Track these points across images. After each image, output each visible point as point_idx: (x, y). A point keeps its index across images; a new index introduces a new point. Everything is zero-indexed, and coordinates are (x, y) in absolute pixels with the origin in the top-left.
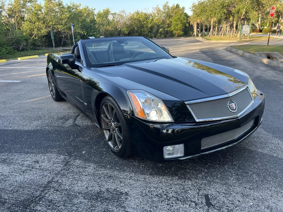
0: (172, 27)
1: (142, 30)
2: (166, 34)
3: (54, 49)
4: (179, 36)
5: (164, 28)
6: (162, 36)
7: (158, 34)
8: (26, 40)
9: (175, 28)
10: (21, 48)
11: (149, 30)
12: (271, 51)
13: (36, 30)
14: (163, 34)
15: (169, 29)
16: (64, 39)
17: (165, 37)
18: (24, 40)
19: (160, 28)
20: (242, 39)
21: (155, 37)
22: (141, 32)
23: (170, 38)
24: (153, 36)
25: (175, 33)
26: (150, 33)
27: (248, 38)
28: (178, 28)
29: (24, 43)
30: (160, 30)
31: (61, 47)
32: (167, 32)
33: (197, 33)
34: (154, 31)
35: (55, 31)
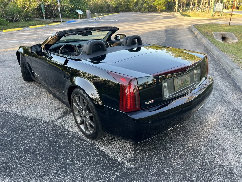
0: (155, 2)
1: (128, 4)
2: (150, 9)
3: (45, 21)
4: (162, 11)
5: (149, 3)
6: (146, 10)
7: (142, 8)
8: (19, 12)
9: (158, 3)
10: (14, 20)
11: (135, 4)
12: (227, 32)
13: (28, 3)
14: (147, 8)
15: (153, 4)
16: (55, 11)
17: (149, 11)
18: (17, 12)
19: (145, 3)
20: (215, 16)
21: (140, 11)
22: (127, 6)
23: (153, 12)
24: (138, 10)
25: (158, 8)
26: (135, 8)
27: (221, 16)
28: (161, 3)
29: (17, 15)
30: (145, 4)
31: (53, 19)
32: (151, 7)
33: (178, 8)
34: (139, 5)
35: (46, 4)
